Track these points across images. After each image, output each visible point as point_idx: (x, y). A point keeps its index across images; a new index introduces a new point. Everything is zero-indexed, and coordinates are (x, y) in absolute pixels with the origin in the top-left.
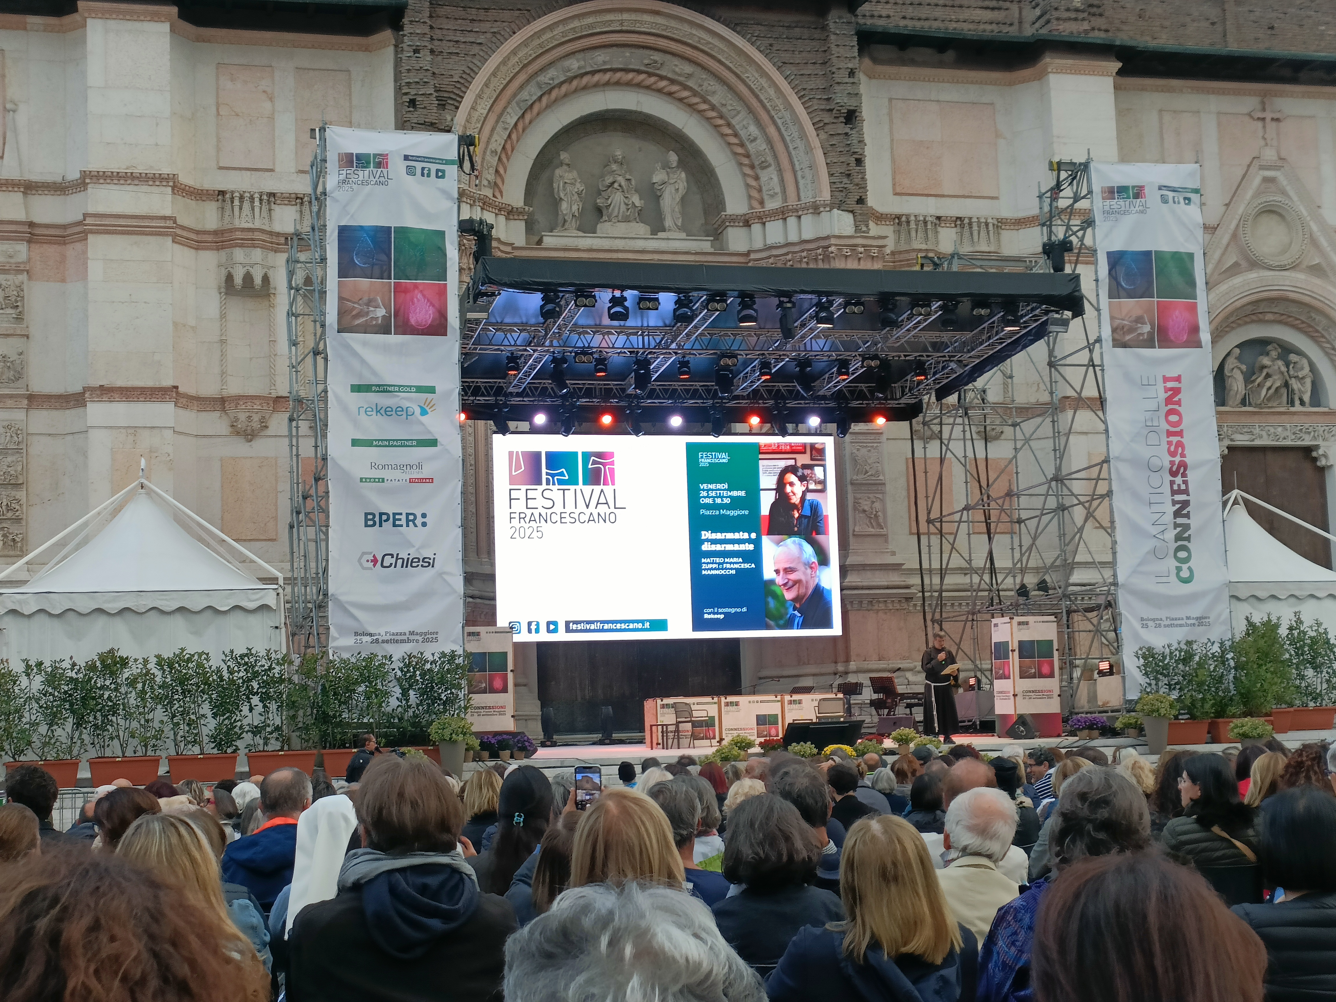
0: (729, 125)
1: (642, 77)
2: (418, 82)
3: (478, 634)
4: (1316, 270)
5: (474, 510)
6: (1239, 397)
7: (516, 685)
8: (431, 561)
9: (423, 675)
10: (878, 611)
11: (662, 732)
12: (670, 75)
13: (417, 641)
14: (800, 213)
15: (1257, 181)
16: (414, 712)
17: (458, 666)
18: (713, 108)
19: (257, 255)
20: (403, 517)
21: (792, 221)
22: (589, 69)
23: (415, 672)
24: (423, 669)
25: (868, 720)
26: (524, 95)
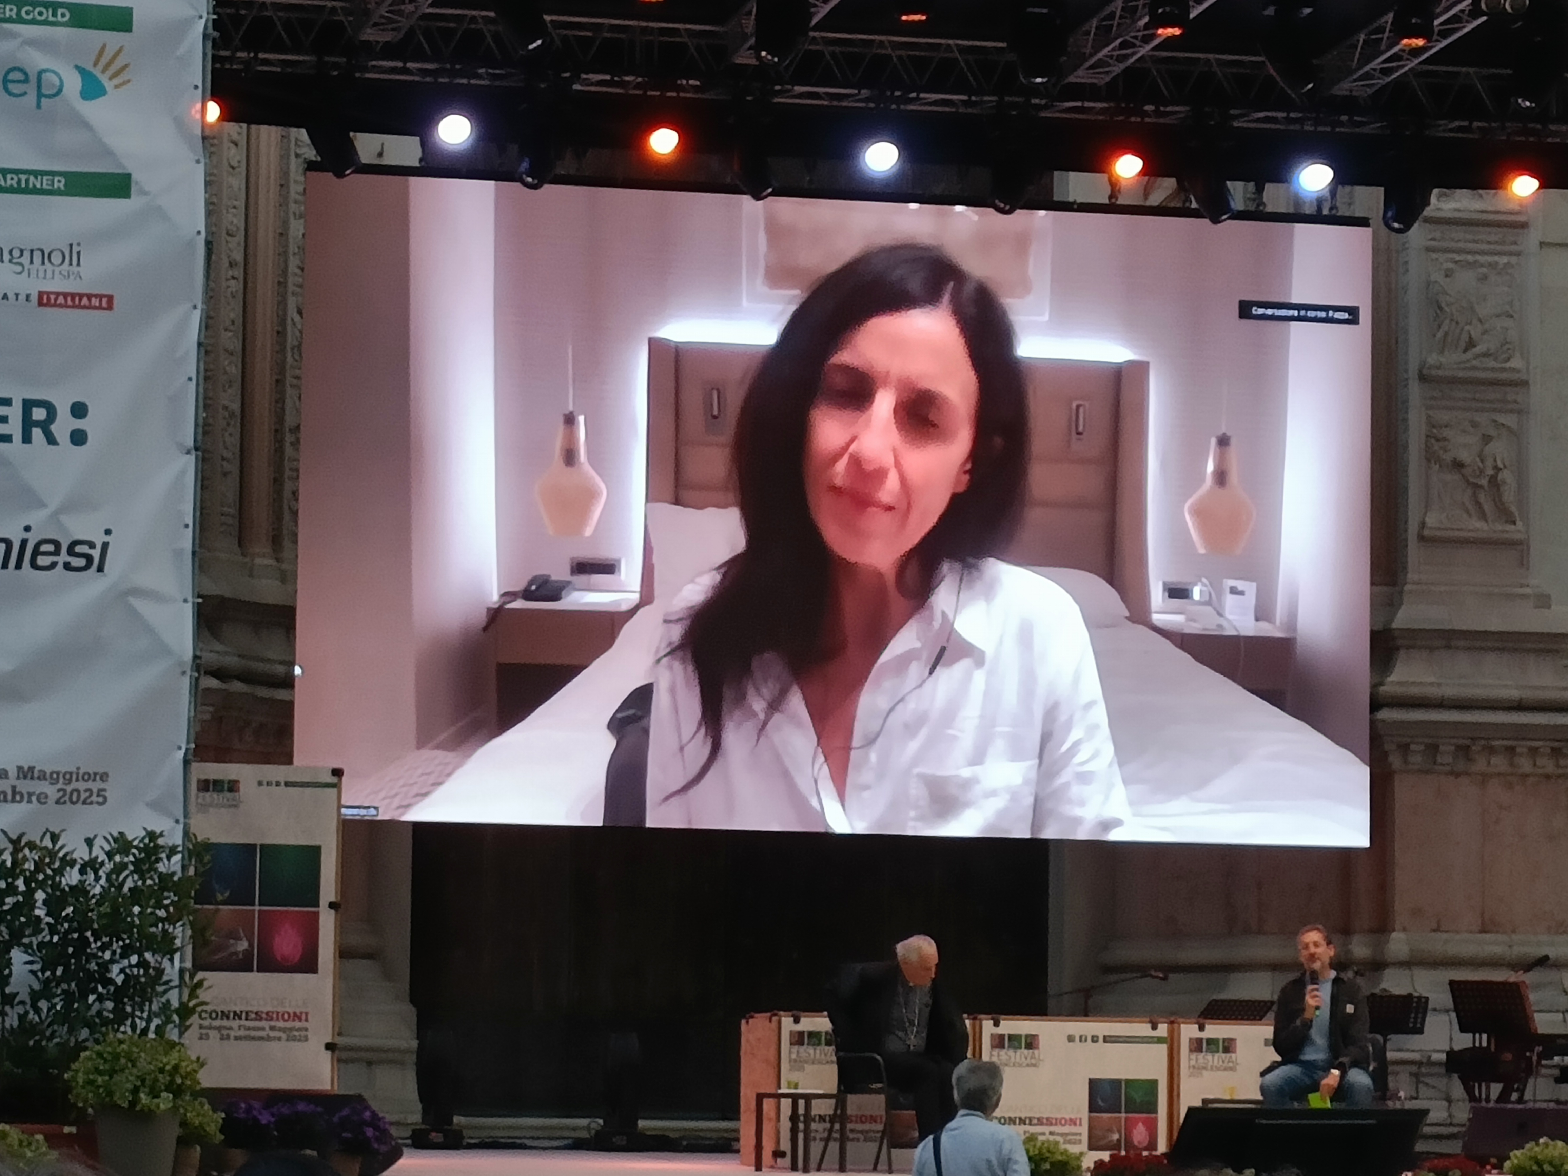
3: (233, 786)
5: (236, 406)
7: (344, 953)
8: (96, 554)
9: (54, 905)
10: (1485, 778)
11: (794, 1118)
13: (42, 799)
16: (22, 1017)
17: (165, 879)
20: (15, 412)
23: (29, 893)
24: (56, 886)
25: (1437, 1113)
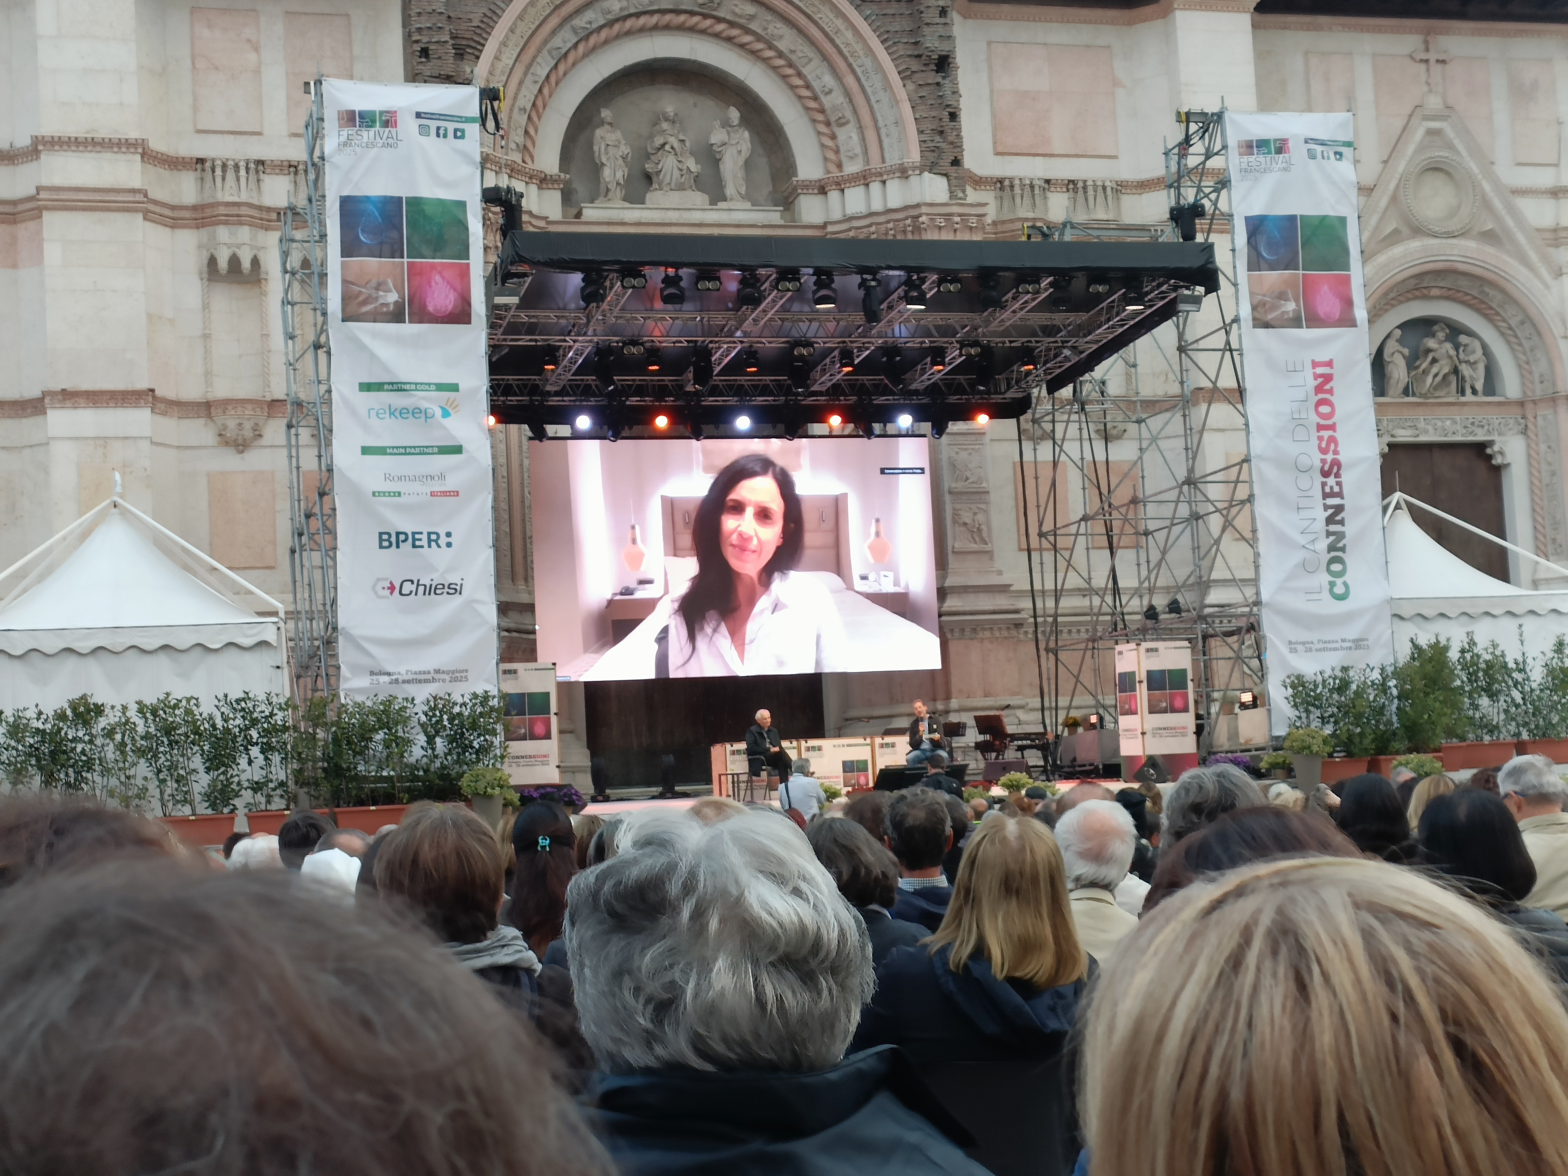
0: (800, 75)
1: (696, 19)
2: (430, 28)
3: (515, 672)
4: (1490, 237)
5: (508, 530)
6: (1401, 386)
7: (561, 732)
8: (458, 588)
9: (451, 720)
10: (982, 640)
11: (733, 782)
12: (729, 17)
13: (444, 681)
14: (885, 177)
15: (1419, 134)
16: (442, 763)
17: (492, 709)
18: (781, 55)
19: (244, 233)
20: (424, 537)
21: (875, 187)
22: (632, 10)
23: (441, 716)
24: (451, 713)
25: (972, 765)
26: (557, 42)
